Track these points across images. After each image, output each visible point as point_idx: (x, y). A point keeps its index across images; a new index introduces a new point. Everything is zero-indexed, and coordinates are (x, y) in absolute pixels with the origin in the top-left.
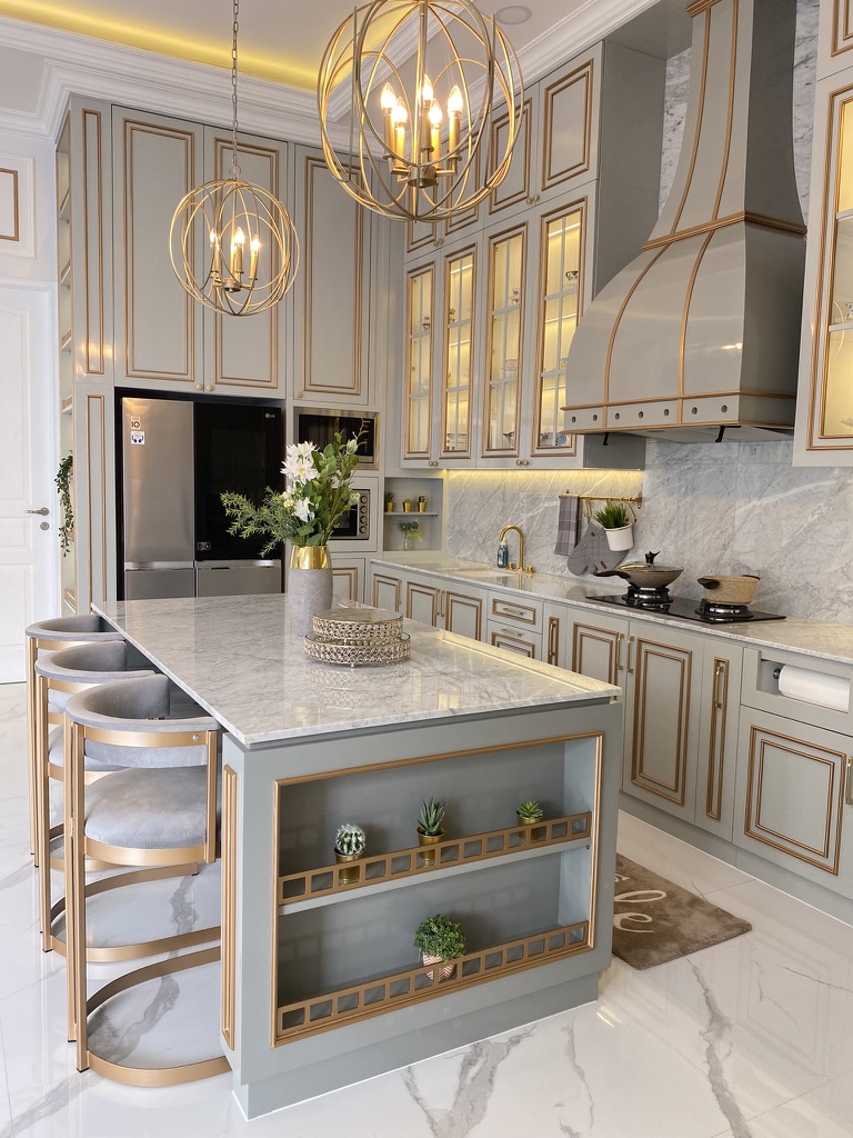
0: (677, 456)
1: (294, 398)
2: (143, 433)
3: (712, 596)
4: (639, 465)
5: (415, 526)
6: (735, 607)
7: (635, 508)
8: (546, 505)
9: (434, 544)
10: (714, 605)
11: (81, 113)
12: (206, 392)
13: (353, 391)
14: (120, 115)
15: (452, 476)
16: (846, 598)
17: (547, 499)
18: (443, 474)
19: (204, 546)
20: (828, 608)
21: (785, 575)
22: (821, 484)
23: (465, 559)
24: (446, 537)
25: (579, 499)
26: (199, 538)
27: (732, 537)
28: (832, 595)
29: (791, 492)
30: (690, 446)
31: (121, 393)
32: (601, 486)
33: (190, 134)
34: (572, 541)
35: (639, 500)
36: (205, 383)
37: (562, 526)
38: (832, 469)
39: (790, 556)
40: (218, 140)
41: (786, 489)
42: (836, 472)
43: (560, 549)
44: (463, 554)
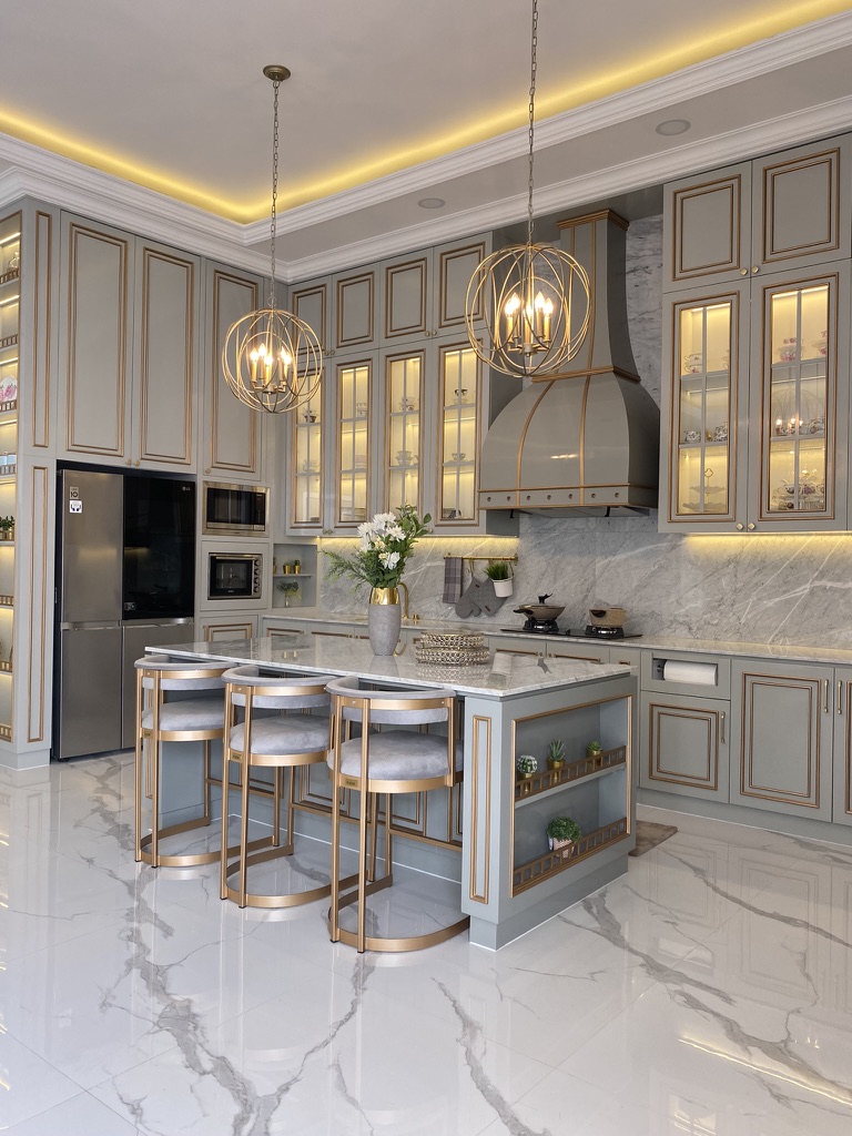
0: (546, 527)
1: (204, 474)
2: (80, 503)
3: (599, 622)
4: (515, 533)
5: (295, 586)
6: (613, 629)
7: (513, 564)
8: (429, 564)
9: (308, 601)
10: (600, 629)
11: (35, 213)
12: (133, 466)
13: (248, 469)
14: (68, 219)
15: (325, 543)
16: (681, 619)
17: (428, 560)
18: (317, 541)
19: (131, 606)
20: (669, 627)
21: (637, 606)
22: (660, 545)
23: (341, 613)
24: (320, 595)
25: (463, 559)
26: (126, 598)
27: (594, 584)
28: (672, 618)
29: (638, 551)
30: (557, 520)
31: (62, 465)
32: (481, 549)
33: (125, 242)
34: (458, 592)
35: (516, 559)
36: (131, 458)
37: (447, 580)
38: (668, 534)
39: (638, 594)
40: (147, 249)
41: (633, 549)
42: (669, 537)
43: (447, 599)
44: (339, 609)
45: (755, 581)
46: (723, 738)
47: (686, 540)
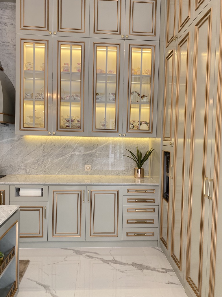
16: (22, 168)
20: (17, 171)
21: (3, 163)
22: (13, 138)
45: (51, 152)
46: (45, 217)
47: (24, 136)
